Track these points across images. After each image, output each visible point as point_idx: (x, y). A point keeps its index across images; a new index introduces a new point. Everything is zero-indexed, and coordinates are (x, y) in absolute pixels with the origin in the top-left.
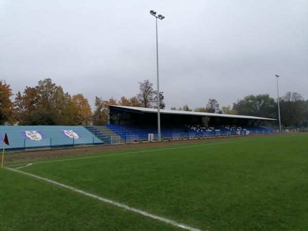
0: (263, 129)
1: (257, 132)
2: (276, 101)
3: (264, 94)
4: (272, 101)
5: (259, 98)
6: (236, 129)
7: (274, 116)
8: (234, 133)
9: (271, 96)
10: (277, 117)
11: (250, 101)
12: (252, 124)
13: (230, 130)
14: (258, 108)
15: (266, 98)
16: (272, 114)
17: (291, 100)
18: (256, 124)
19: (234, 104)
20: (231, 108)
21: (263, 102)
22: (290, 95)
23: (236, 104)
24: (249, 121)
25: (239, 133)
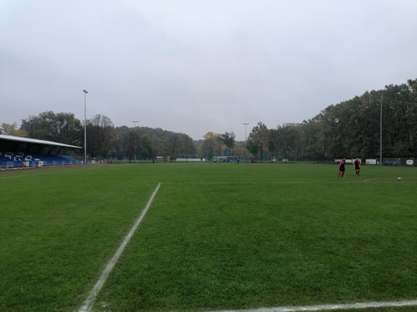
0: (63, 159)
1: (54, 162)
2: (82, 124)
3: (68, 113)
4: (78, 123)
5: (61, 118)
6: (23, 159)
7: (80, 142)
8: (19, 164)
9: (76, 117)
10: (82, 145)
11: (48, 120)
12: (49, 152)
13: (12, 160)
14: (59, 131)
15: (70, 118)
16: (77, 140)
17: (100, 124)
18: (53, 153)
19: (24, 121)
20: (18, 127)
21: (66, 123)
22: (99, 118)
23: (27, 121)
24: (45, 148)
25: (27, 164)
